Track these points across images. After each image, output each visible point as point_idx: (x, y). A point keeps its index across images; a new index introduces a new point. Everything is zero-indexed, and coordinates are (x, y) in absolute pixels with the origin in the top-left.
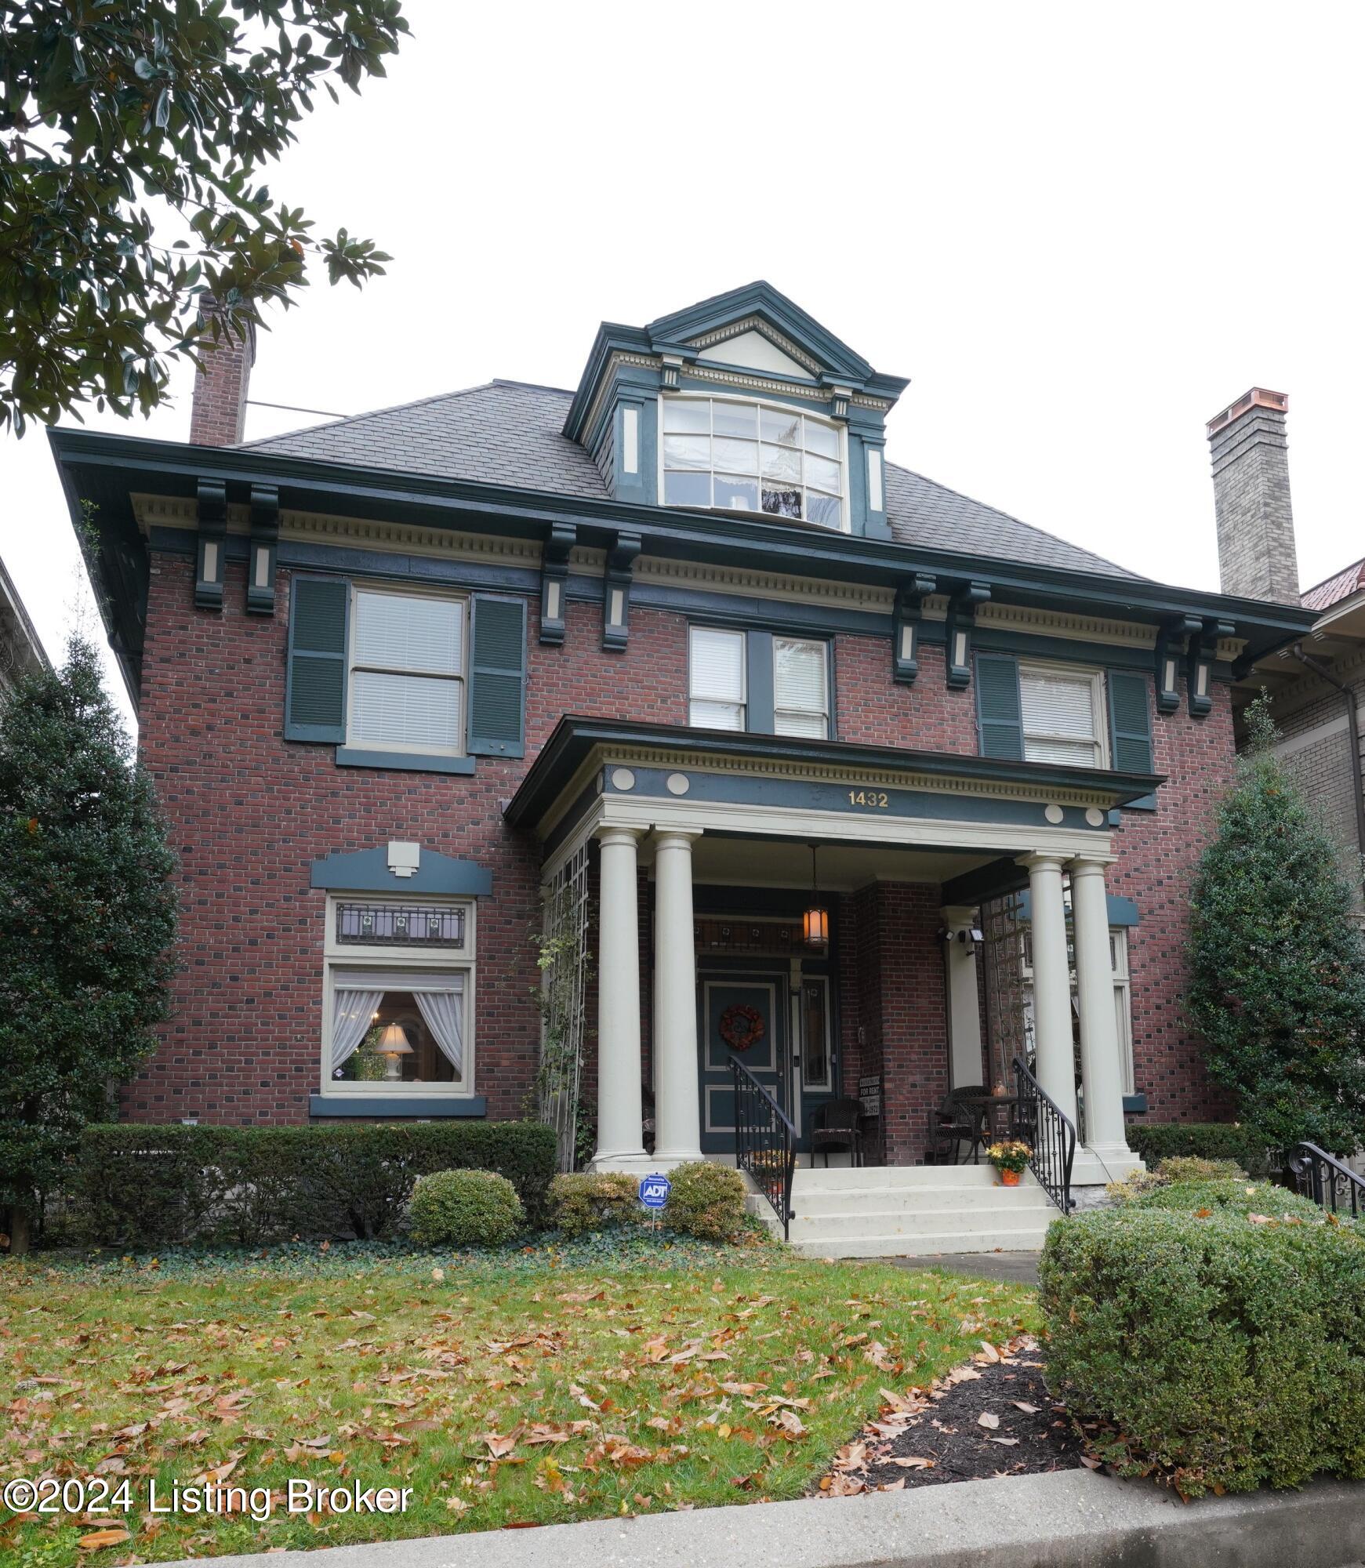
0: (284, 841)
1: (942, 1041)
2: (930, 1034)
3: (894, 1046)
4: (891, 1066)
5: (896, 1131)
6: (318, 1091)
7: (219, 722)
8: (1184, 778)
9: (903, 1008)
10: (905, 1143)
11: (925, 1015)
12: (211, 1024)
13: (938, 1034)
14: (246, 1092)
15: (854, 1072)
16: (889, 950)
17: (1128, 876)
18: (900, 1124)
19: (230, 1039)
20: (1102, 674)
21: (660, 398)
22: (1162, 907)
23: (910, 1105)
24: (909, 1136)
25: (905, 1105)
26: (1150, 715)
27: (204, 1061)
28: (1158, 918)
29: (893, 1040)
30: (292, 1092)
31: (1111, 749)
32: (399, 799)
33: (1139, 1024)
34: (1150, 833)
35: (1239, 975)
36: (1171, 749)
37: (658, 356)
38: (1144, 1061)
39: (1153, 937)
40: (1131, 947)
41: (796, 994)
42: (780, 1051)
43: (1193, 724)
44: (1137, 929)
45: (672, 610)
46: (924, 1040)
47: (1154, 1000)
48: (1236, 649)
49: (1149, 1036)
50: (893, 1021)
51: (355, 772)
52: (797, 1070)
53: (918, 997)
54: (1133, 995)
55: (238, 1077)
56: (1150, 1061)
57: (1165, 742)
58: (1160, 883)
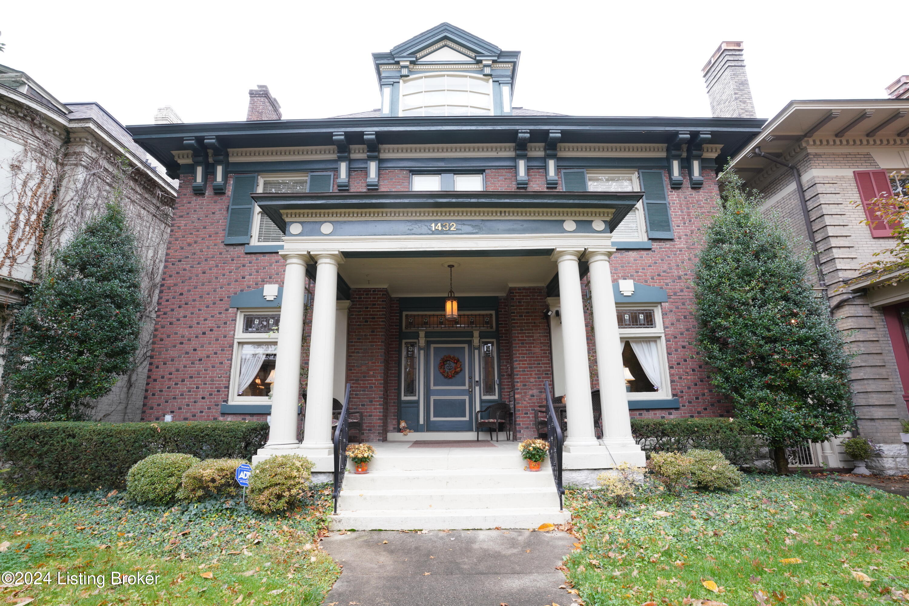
0: (221, 288)
1: (549, 371)
2: (541, 367)
3: (521, 375)
4: (519, 385)
5: (523, 421)
6: (226, 401)
7: (199, 240)
8: (690, 221)
9: (526, 354)
10: (527, 428)
11: (538, 357)
12: (183, 371)
13: (546, 367)
14: (195, 402)
15: (507, 388)
16: (517, 323)
17: (659, 275)
18: (524, 417)
19: (191, 377)
20: (637, 173)
21: (401, 81)
22: (682, 291)
23: (530, 406)
24: (530, 424)
25: (527, 407)
26: (666, 191)
27: (179, 388)
28: (680, 297)
29: (520, 371)
30: (215, 402)
31: (644, 210)
32: (271, 265)
33: (672, 357)
34: (672, 251)
35: (724, 323)
36: (681, 206)
37: (398, 63)
38: (676, 378)
39: (677, 308)
40: (664, 314)
41: (476, 349)
42: (470, 378)
43: (694, 193)
44: (667, 304)
45: (402, 168)
46: (538, 371)
47: (681, 343)
48: (716, 151)
49: (679, 364)
50: (520, 361)
51: (253, 255)
52: (477, 388)
53: (534, 347)
54: (667, 340)
55: (192, 395)
56: (681, 378)
57: (677, 203)
58: (680, 278)
